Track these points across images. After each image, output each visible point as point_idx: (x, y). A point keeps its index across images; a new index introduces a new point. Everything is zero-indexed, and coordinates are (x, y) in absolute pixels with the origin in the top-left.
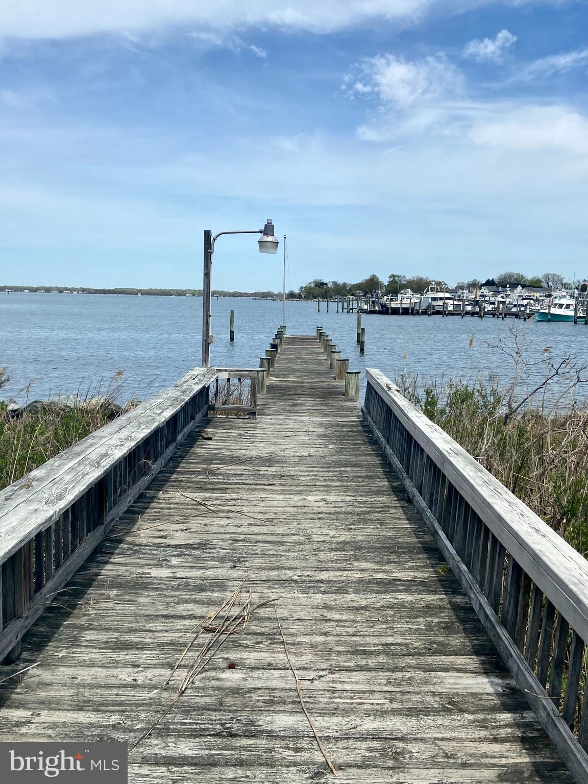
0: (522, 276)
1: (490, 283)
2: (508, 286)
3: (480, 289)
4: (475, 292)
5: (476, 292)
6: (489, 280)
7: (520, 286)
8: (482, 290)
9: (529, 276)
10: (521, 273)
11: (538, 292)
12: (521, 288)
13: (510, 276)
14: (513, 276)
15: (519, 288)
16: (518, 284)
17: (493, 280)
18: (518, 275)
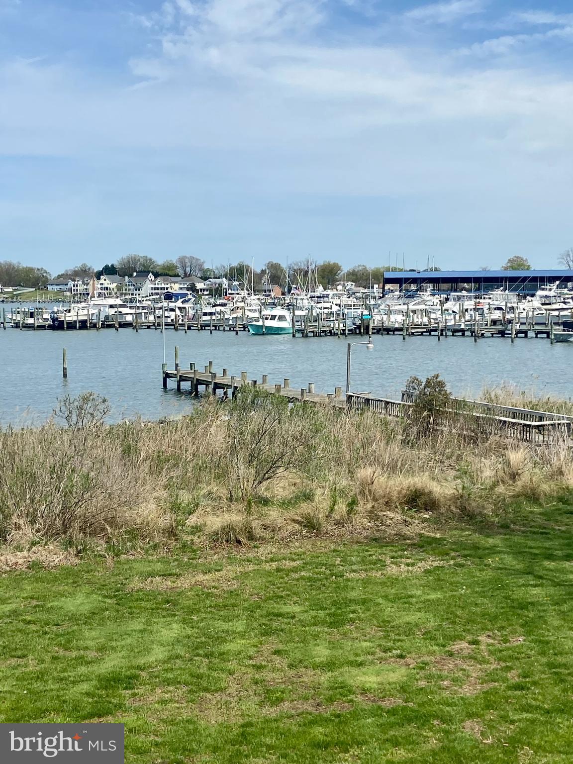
0: (151, 260)
1: (109, 271)
2: (135, 274)
3: (99, 279)
4: (91, 283)
5: (93, 284)
6: (107, 266)
7: (151, 274)
8: (102, 281)
9: (160, 260)
10: (149, 256)
11: (177, 282)
12: (153, 278)
13: (135, 260)
14: (139, 260)
15: (151, 277)
16: (149, 272)
17: (112, 265)
18: (145, 258)
